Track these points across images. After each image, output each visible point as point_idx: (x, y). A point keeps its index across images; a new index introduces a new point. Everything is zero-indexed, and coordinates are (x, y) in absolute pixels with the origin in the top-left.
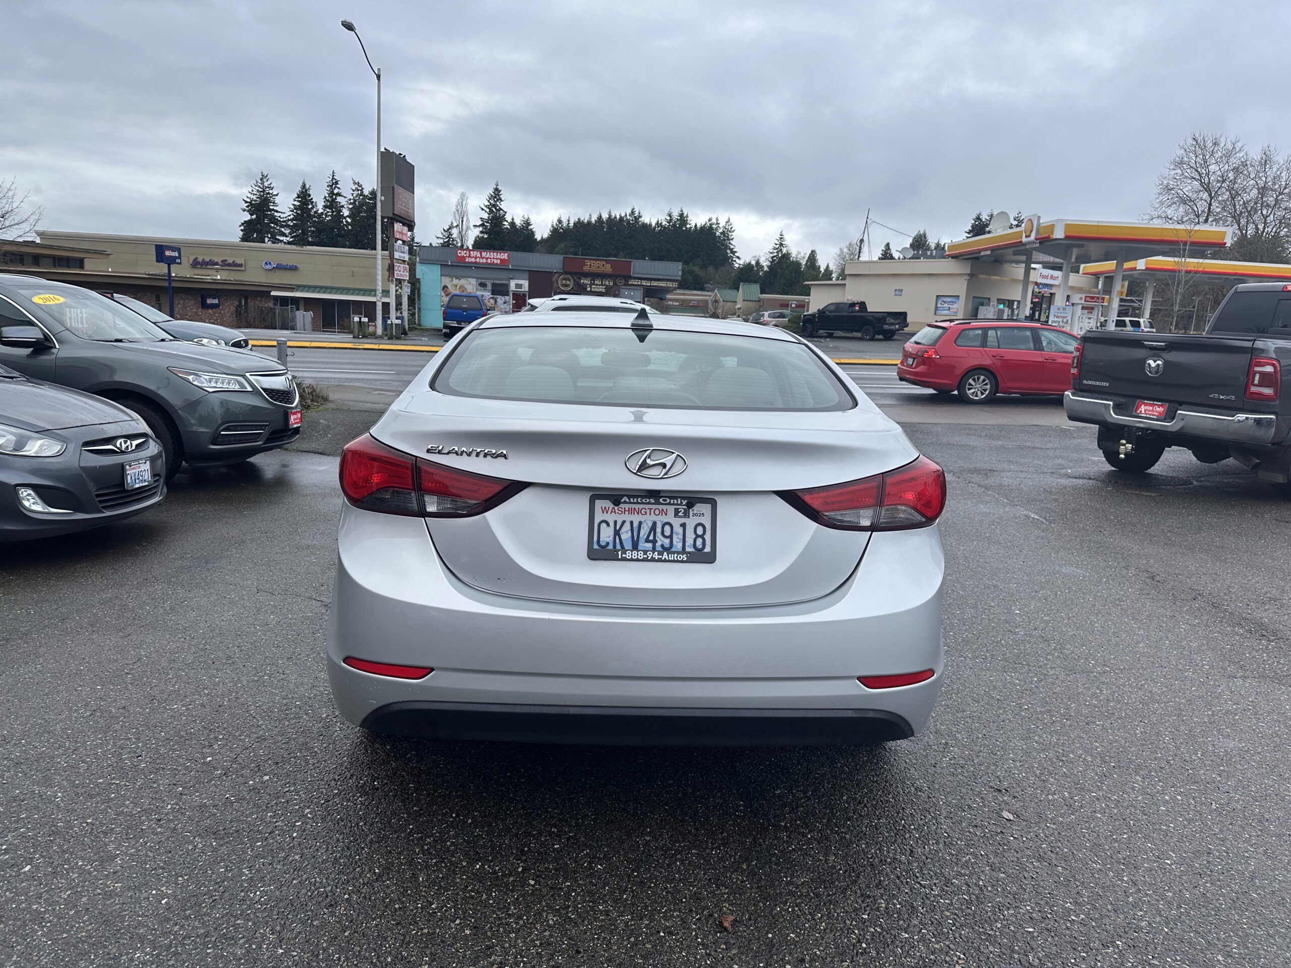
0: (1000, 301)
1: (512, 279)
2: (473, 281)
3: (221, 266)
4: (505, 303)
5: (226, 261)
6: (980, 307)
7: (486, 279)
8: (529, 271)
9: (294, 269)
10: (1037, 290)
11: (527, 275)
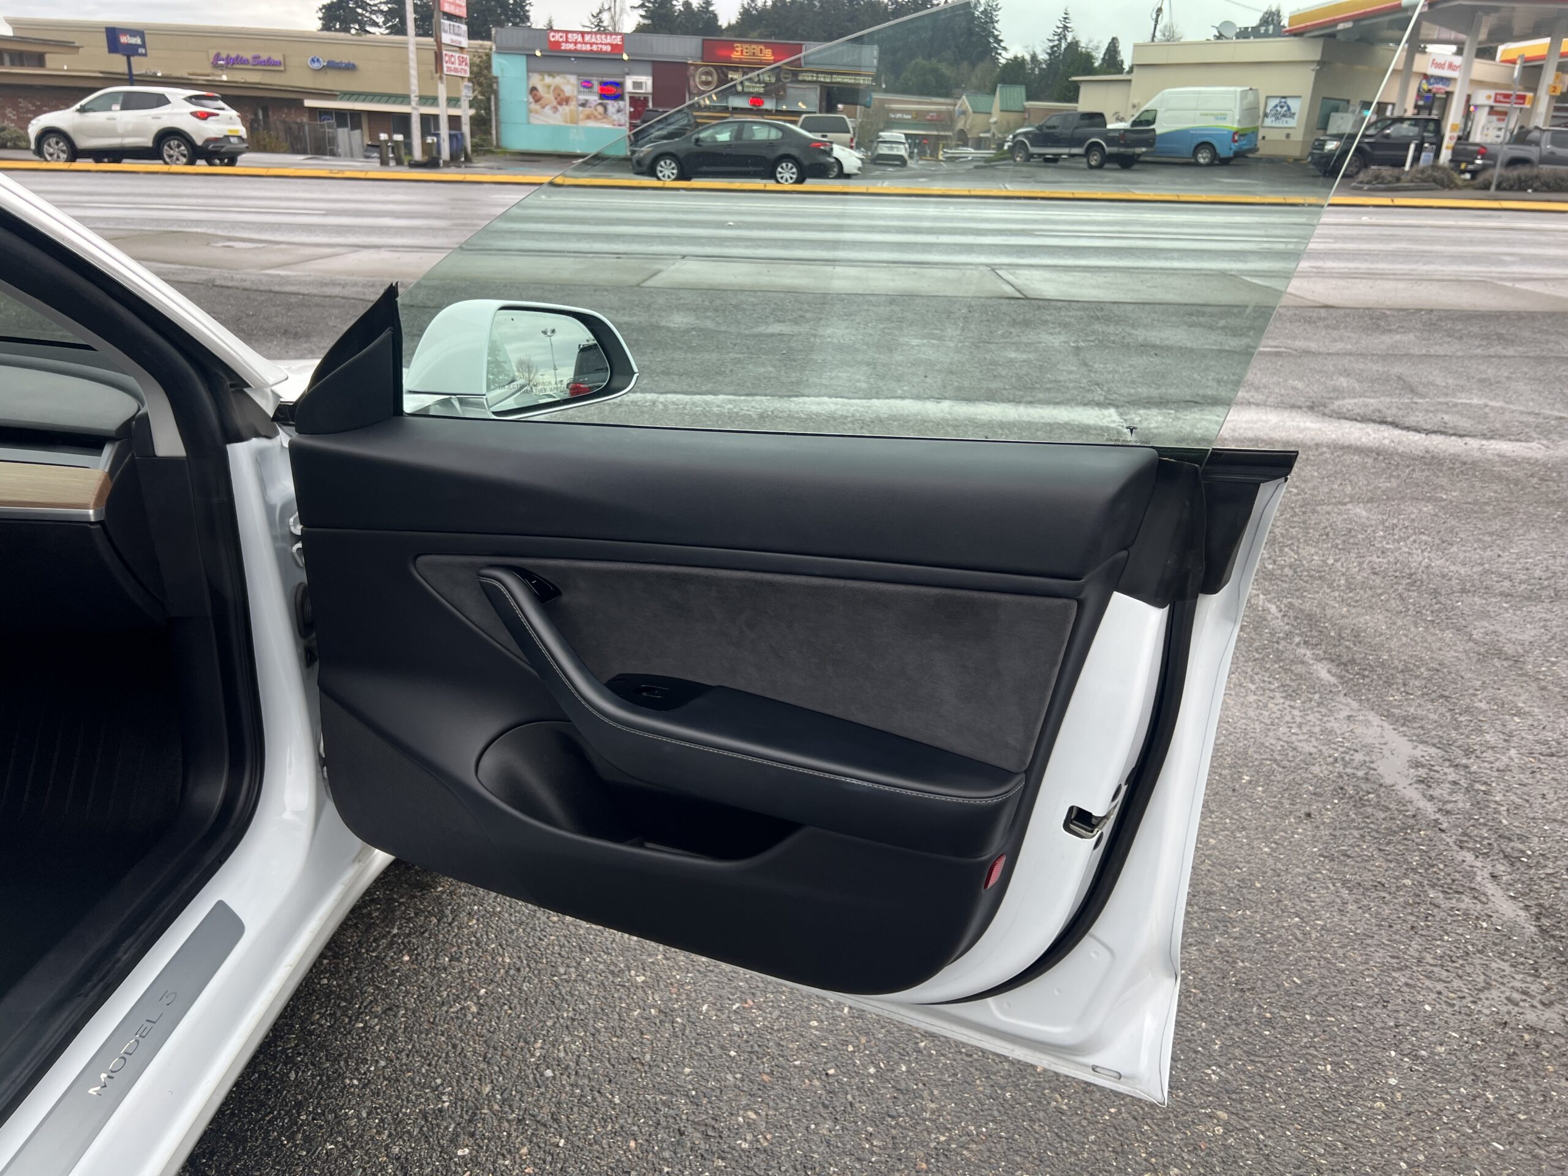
0: (1365, 104)
1: (628, 74)
2: (573, 79)
3: (254, 64)
4: (619, 111)
5: (259, 57)
6: (1333, 114)
7: (592, 75)
8: (653, 62)
9: (350, 68)
10: (1425, 86)
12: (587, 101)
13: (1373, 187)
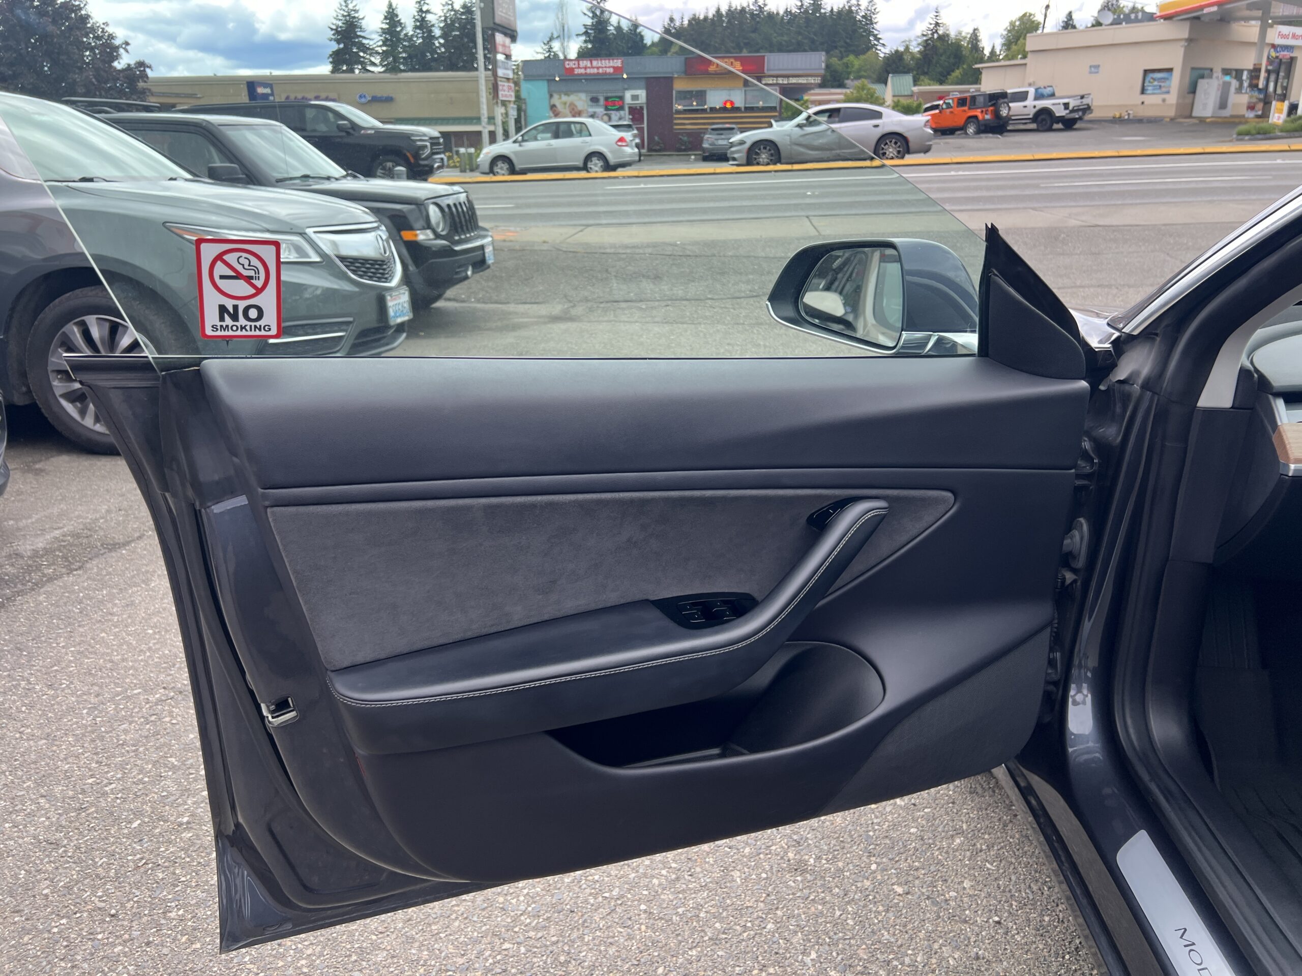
0: (1226, 72)
1: (627, 89)
5: (319, 97)
6: (1200, 81)
7: (598, 92)
8: (647, 78)
9: (389, 100)
10: (1273, 54)
11: (643, 83)
12: (595, 113)
13: (1252, 137)
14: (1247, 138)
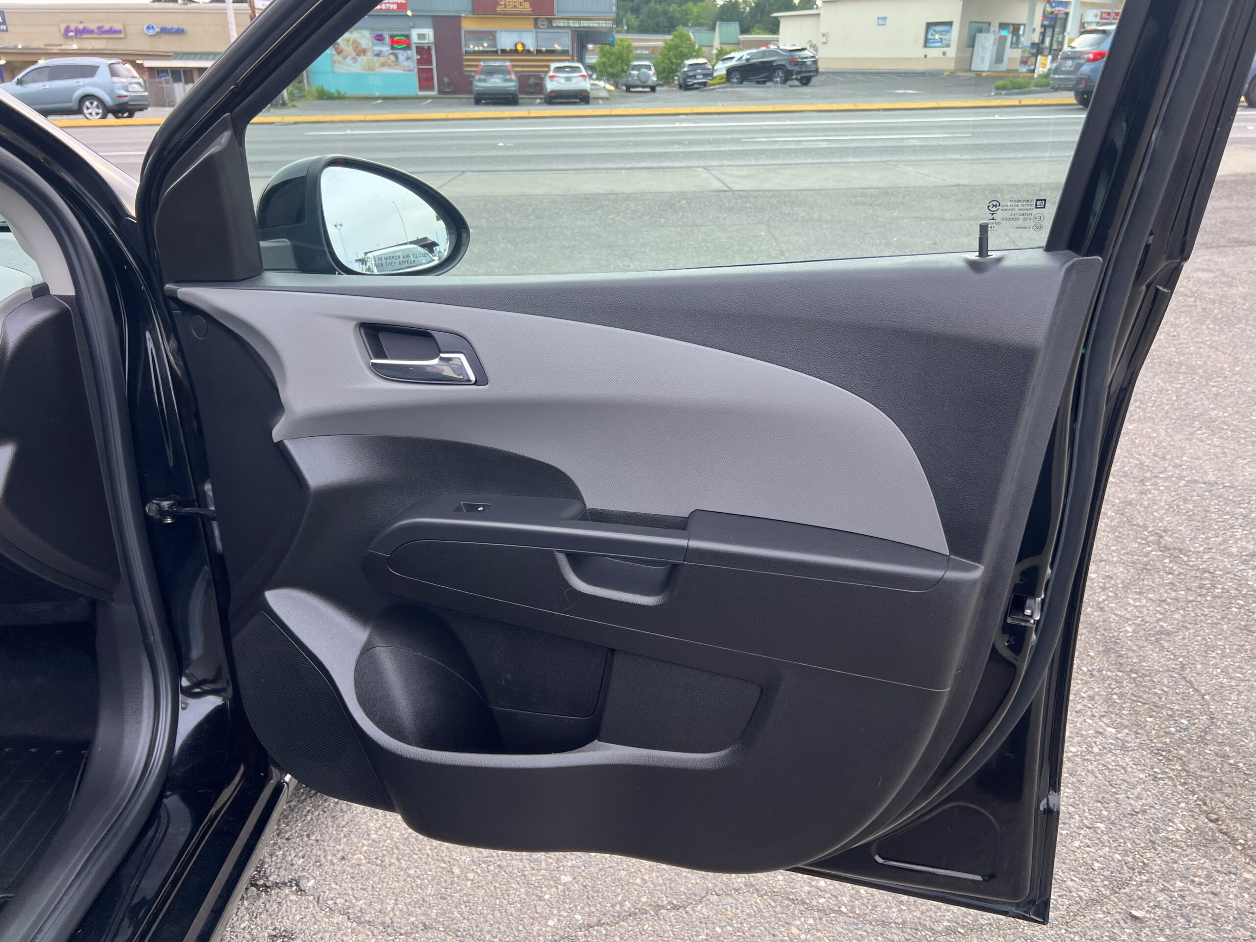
0: (1003, 26)
1: (413, 27)
2: (367, 33)
3: (98, 34)
4: (408, 59)
5: (102, 27)
6: (978, 35)
7: (383, 30)
8: (433, 16)
9: (180, 32)
10: (1049, 9)
11: (429, 21)
12: (381, 51)
13: (1009, 92)
14: (1003, 92)
